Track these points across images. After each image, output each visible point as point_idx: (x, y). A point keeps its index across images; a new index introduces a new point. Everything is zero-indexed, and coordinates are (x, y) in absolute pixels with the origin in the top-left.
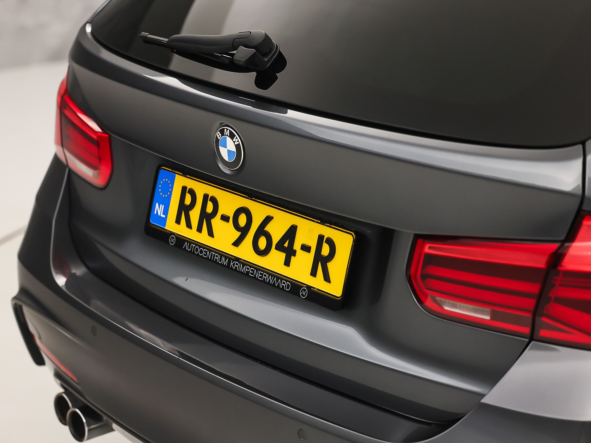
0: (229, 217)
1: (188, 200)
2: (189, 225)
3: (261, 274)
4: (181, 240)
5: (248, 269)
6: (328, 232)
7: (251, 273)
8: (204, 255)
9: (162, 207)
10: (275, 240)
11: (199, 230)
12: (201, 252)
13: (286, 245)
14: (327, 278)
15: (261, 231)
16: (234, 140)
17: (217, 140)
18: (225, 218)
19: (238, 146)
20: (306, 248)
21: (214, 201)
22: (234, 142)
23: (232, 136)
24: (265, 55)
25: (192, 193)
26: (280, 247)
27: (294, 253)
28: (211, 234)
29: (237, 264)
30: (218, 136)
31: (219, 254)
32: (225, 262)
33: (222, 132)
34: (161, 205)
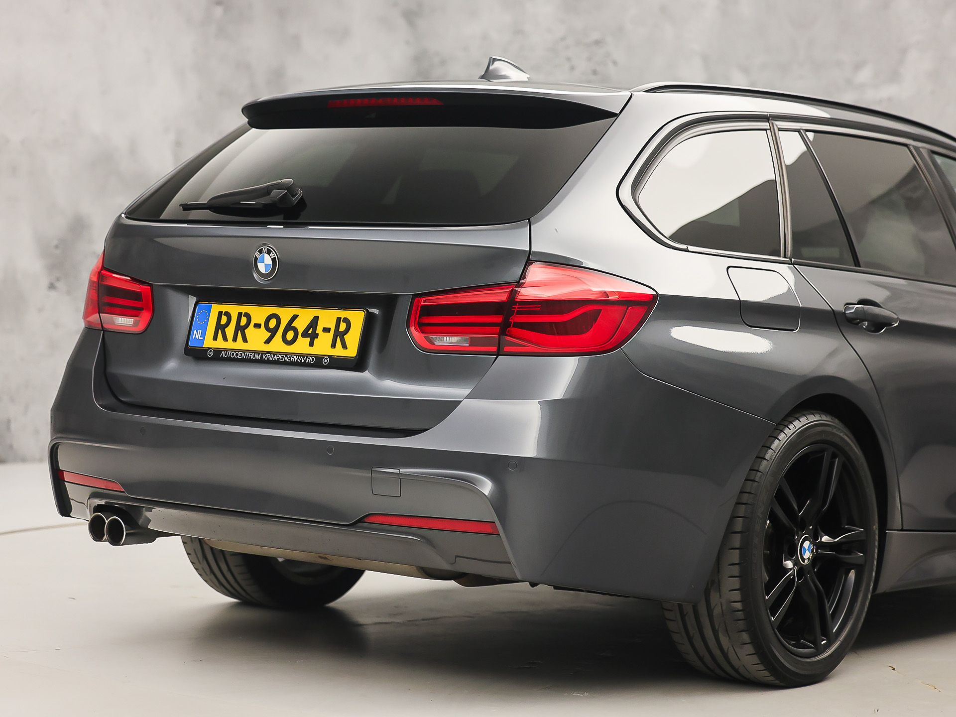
0: (261, 324)
1: (224, 320)
2: (225, 339)
3: (289, 357)
4: (218, 351)
5: (278, 356)
6: (343, 314)
7: (281, 359)
8: (240, 356)
9: (200, 332)
10: (301, 331)
11: (235, 339)
12: (237, 355)
13: (310, 332)
14: (344, 346)
15: (289, 327)
16: (271, 255)
17: (256, 258)
18: (257, 326)
19: (274, 260)
20: (326, 330)
21: (247, 315)
22: (271, 257)
23: (269, 252)
24: (293, 196)
25: (228, 314)
26: (305, 334)
27: (317, 336)
28: (245, 340)
29: (269, 356)
30: (257, 256)
31: (253, 353)
32: (258, 357)
33: (261, 251)
34: (199, 331)
